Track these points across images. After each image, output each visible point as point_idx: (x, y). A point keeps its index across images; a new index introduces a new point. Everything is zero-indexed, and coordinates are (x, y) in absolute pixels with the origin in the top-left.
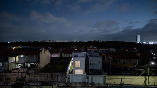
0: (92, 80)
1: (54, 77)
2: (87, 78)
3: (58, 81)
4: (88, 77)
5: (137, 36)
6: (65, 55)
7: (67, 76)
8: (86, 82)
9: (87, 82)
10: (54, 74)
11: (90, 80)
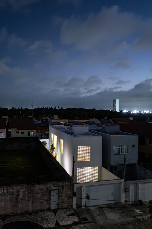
0: (136, 194)
1: (39, 196)
2: (126, 190)
3: (49, 209)
4: (129, 188)
5: (114, 100)
6: (17, 132)
7: (75, 190)
8: (123, 202)
9: (126, 201)
10: (38, 188)
11: (132, 193)
